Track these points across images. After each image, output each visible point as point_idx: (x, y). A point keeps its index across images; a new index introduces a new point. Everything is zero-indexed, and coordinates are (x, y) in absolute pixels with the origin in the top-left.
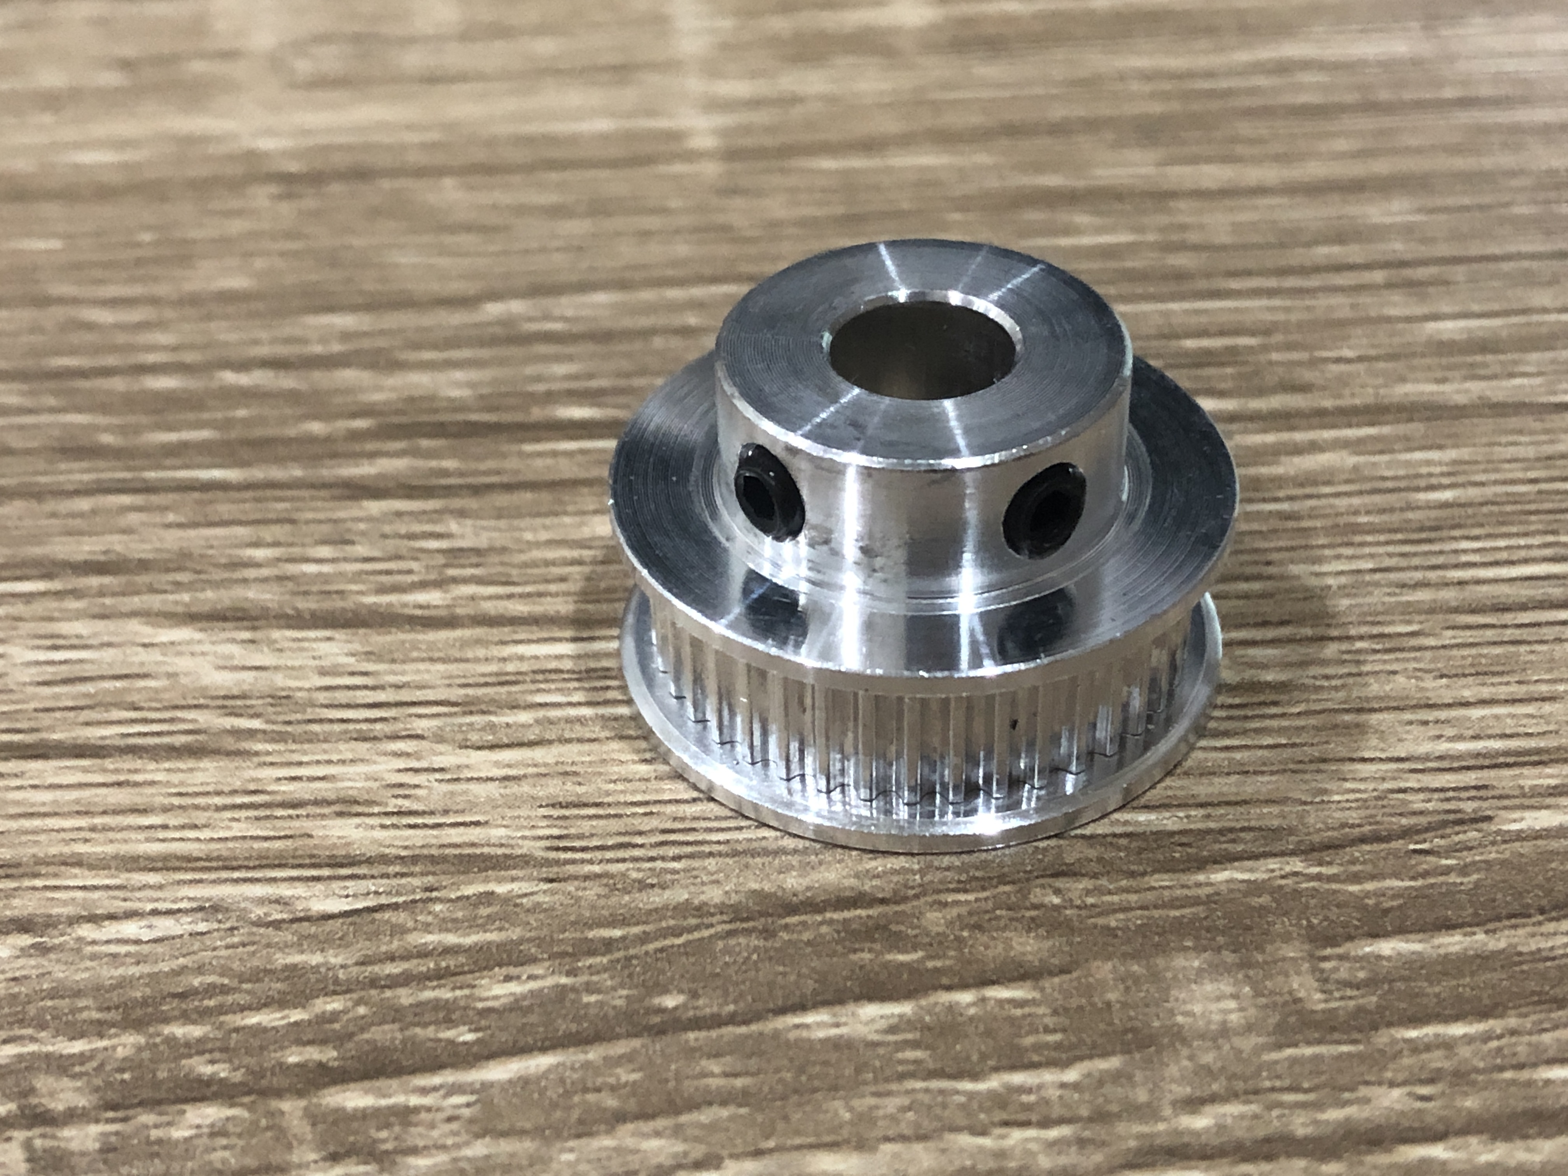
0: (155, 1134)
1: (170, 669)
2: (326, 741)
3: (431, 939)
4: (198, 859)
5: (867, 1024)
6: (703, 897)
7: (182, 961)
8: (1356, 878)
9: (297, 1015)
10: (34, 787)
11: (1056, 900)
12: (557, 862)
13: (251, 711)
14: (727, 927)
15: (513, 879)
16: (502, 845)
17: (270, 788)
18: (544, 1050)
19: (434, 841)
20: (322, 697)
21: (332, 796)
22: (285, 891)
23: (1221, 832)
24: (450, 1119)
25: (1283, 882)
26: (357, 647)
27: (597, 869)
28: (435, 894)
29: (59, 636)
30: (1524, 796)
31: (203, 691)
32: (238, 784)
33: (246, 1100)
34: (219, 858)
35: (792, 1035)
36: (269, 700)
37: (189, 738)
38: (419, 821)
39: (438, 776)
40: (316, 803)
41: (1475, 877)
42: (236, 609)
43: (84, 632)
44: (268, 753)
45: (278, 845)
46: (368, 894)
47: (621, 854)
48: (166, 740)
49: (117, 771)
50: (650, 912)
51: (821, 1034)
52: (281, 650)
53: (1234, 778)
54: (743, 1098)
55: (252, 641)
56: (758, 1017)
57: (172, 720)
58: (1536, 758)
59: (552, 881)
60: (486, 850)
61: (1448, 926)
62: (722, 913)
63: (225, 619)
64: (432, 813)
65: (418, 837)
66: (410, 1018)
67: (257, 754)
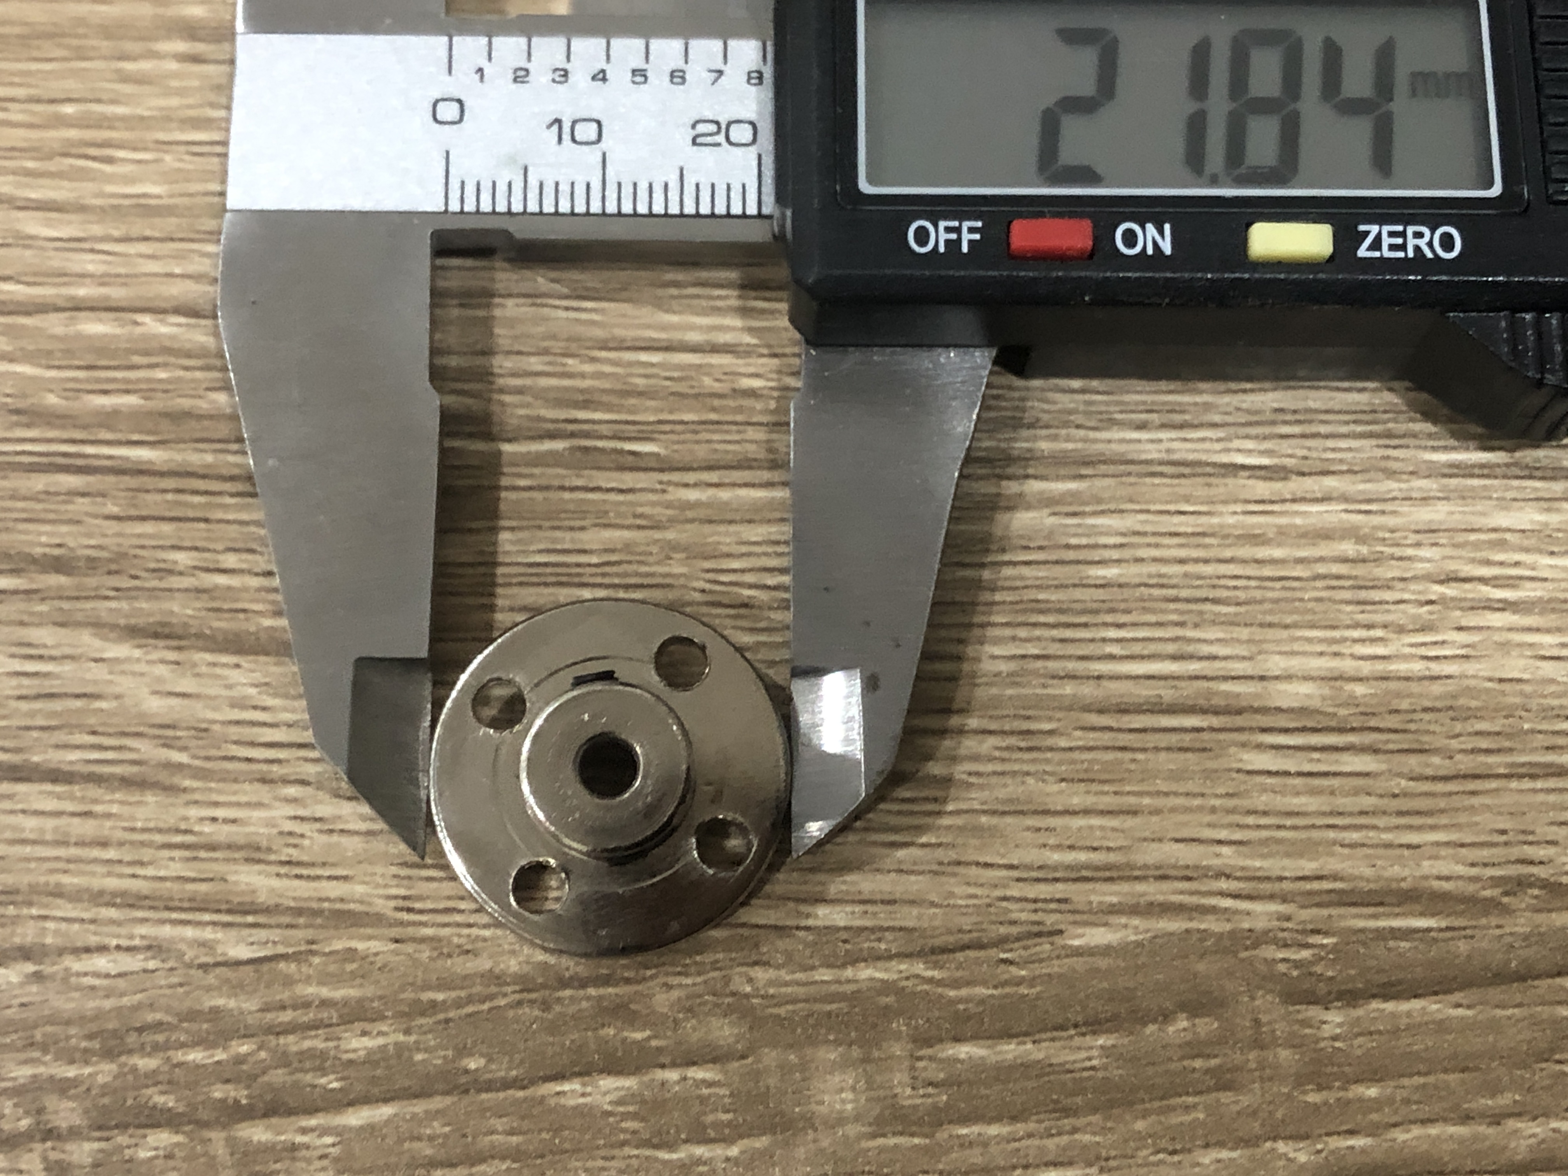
0: (128, 1153)
1: (117, 690)
2: (236, 781)
3: (311, 990)
4: (146, 897)
5: (605, 1094)
6: (502, 966)
7: (139, 997)
8: (956, 984)
9: (220, 1055)
10: (24, 812)
11: (748, 989)
12: (402, 924)
13: (179, 743)
14: (517, 996)
15: (370, 938)
16: (361, 902)
17: (197, 828)
18: (386, 1101)
19: (315, 894)
20: (234, 732)
21: (242, 841)
22: (208, 934)
23: (872, 930)
24: (321, 1157)
25: (904, 983)
26: (258, 677)
27: (429, 931)
28: (314, 947)
29: (29, 645)
30: (1090, 912)
31: (142, 716)
32: (172, 822)
33: (187, 1128)
34: (160, 898)
35: (552, 1102)
36: (193, 732)
37: (135, 769)
38: (305, 872)
39: (318, 825)
40: (230, 847)
41: (1038, 989)
42: (163, 624)
43: (49, 642)
44: (194, 790)
45: (203, 887)
46: (267, 943)
47: (446, 919)
48: (118, 770)
49: (83, 799)
50: (465, 977)
51: (572, 1102)
52: (198, 675)
53: (893, 875)
54: (516, 1155)
55: (177, 663)
56: (533, 1082)
57: (120, 748)
58: (1108, 874)
59: (397, 941)
60: (352, 906)
61: (1008, 1035)
62: (515, 984)
63: (156, 635)
64: (313, 865)
65: (303, 889)
66: (295, 1064)
67: (185, 790)
